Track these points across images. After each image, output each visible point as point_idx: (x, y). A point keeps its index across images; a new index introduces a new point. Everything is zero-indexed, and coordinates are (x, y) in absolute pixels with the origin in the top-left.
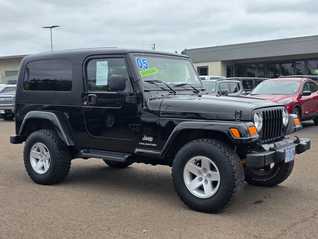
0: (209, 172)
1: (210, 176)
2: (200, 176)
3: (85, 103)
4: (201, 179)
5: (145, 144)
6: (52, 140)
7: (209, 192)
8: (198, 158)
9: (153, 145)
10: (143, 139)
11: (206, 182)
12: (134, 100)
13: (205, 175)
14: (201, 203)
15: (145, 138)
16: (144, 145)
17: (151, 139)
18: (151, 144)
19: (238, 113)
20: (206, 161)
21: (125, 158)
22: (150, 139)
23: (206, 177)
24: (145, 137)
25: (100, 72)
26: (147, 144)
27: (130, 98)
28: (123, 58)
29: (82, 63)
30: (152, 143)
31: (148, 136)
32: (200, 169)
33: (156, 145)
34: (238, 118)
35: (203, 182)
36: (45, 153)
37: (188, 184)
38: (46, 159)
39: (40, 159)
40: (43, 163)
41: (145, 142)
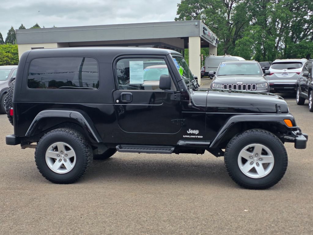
0: (261, 156)
1: (261, 159)
2: (252, 160)
3: (118, 101)
4: (252, 163)
5: (190, 136)
6: (77, 138)
7: (262, 173)
8: (252, 145)
9: (199, 137)
11: (258, 164)
12: (178, 97)
14: (257, 182)
15: (190, 131)
16: (188, 137)
17: (197, 132)
19: (278, 106)
20: (259, 147)
21: (172, 150)
22: (196, 132)
23: (257, 160)
24: (190, 130)
25: (134, 71)
27: (175, 96)
28: (163, 58)
29: (112, 62)
30: (198, 135)
31: (193, 129)
32: (252, 154)
34: (279, 111)
35: (254, 165)
36: (65, 152)
37: (242, 168)
38: (65, 158)
39: (58, 159)
40: (63, 162)
41: (190, 134)
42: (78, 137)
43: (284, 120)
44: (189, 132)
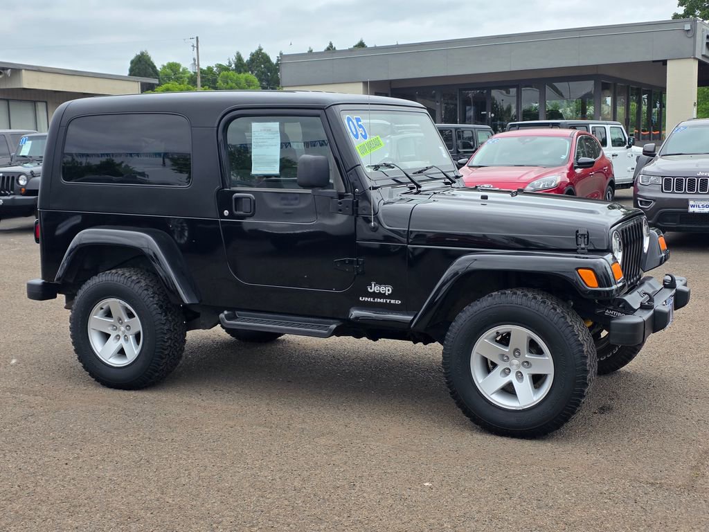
0: (526, 356)
1: (527, 364)
2: (506, 365)
3: (226, 213)
4: (506, 372)
5: (374, 299)
6: (146, 292)
7: (527, 397)
8: (503, 328)
9: (393, 301)
10: (369, 289)
11: (520, 376)
12: (347, 207)
13: (516, 362)
14: (512, 420)
15: (374, 288)
16: (370, 302)
17: (389, 290)
18: (388, 301)
19: (582, 235)
20: (520, 334)
21: (331, 330)
22: (387, 290)
23: (518, 366)
24: (373, 285)
25: (261, 146)
26: (379, 300)
27: (340, 203)
28: (318, 116)
29: (216, 125)
30: (390, 297)
31: (380, 283)
32: (507, 350)
33: (400, 302)
34: (583, 246)
35: (512, 377)
36: (126, 321)
37: (480, 381)
38: (127, 333)
39: (113, 335)
40: (122, 341)
41: (374, 295)
42: (147, 290)
43: (577, 269)
44: (371, 289)
